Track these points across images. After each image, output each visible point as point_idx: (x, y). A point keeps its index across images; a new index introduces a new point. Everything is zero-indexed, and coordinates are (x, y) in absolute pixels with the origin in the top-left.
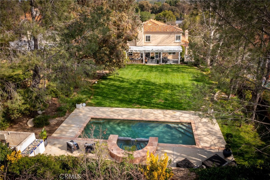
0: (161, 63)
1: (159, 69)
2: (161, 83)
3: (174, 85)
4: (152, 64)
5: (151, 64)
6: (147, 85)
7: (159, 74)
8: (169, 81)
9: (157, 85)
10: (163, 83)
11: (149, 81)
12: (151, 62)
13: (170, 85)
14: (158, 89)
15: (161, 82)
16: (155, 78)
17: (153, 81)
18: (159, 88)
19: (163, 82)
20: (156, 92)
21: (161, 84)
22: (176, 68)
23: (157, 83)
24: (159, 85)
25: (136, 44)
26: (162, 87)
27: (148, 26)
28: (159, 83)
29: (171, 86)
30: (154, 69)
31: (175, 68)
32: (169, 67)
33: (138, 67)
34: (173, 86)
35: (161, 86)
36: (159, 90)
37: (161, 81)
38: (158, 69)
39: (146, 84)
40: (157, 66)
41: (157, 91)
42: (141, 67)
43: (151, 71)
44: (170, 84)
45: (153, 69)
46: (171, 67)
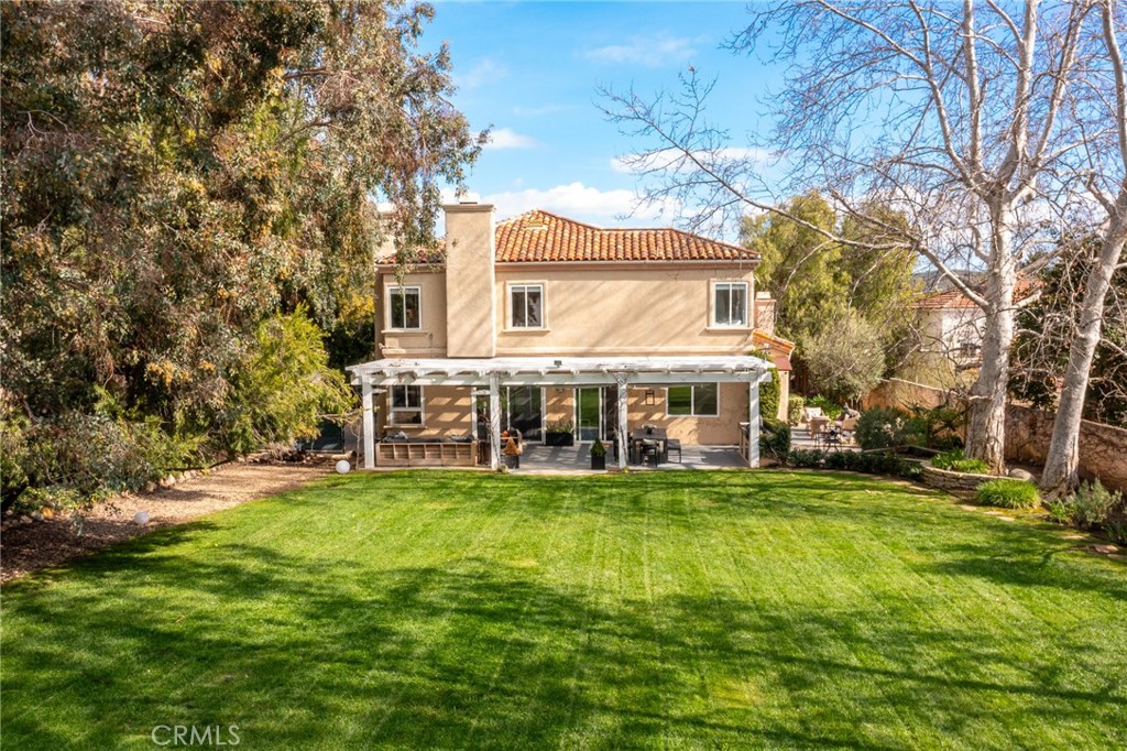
0: (622, 463)
1: (611, 496)
2: (648, 597)
3: (784, 614)
4: (557, 468)
5: (550, 472)
6: (494, 616)
7: (619, 529)
8: (723, 578)
9: (608, 618)
10: (665, 601)
11: (521, 584)
12: (546, 462)
13: (744, 616)
14: (621, 659)
15: (640, 587)
16: (583, 557)
17: (558, 577)
18: (631, 646)
19: (661, 591)
20: (605, 709)
21: (642, 606)
22: (745, 486)
23: (606, 600)
24: (629, 620)
25: (445, 347)
26: (664, 640)
27: (528, 235)
28: (628, 602)
29: (757, 629)
30: (572, 498)
31: (739, 490)
32: (688, 485)
33: (444, 486)
34: (778, 625)
35: (646, 634)
36: (635, 680)
37: (647, 581)
38: (603, 498)
39: (490, 606)
40: (590, 479)
41: (612, 695)
42: (471, 484)
43: (547, 507)
44: (746, 608)
45: (568, 495)
46: (705, 482)
